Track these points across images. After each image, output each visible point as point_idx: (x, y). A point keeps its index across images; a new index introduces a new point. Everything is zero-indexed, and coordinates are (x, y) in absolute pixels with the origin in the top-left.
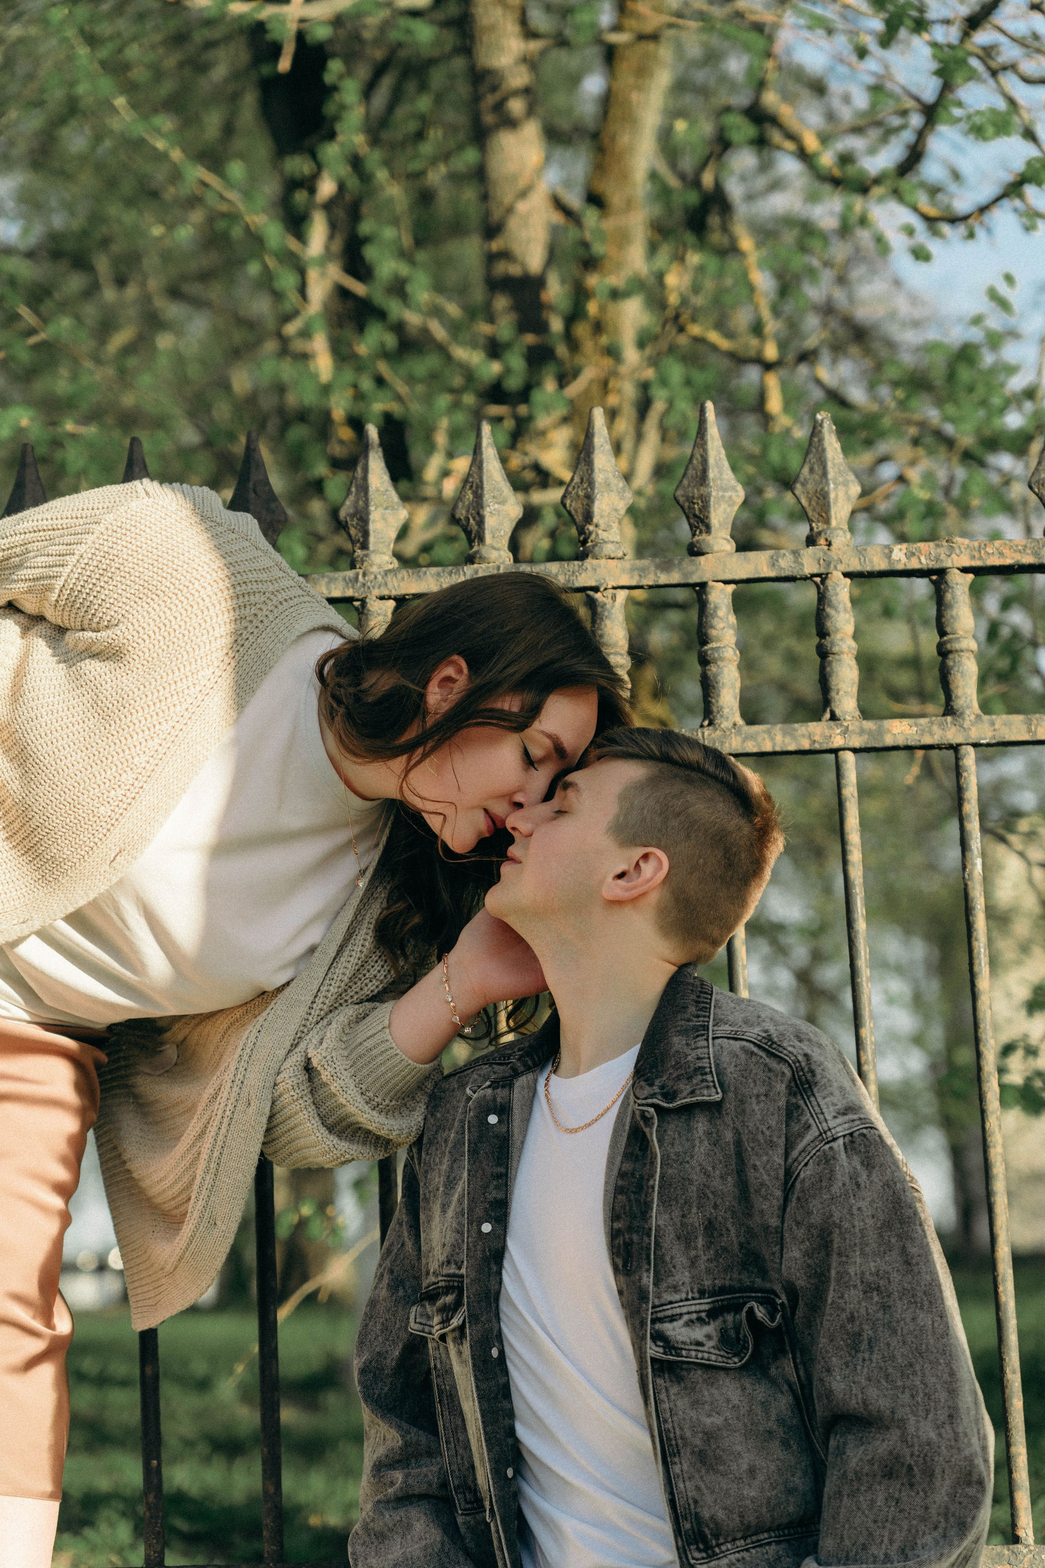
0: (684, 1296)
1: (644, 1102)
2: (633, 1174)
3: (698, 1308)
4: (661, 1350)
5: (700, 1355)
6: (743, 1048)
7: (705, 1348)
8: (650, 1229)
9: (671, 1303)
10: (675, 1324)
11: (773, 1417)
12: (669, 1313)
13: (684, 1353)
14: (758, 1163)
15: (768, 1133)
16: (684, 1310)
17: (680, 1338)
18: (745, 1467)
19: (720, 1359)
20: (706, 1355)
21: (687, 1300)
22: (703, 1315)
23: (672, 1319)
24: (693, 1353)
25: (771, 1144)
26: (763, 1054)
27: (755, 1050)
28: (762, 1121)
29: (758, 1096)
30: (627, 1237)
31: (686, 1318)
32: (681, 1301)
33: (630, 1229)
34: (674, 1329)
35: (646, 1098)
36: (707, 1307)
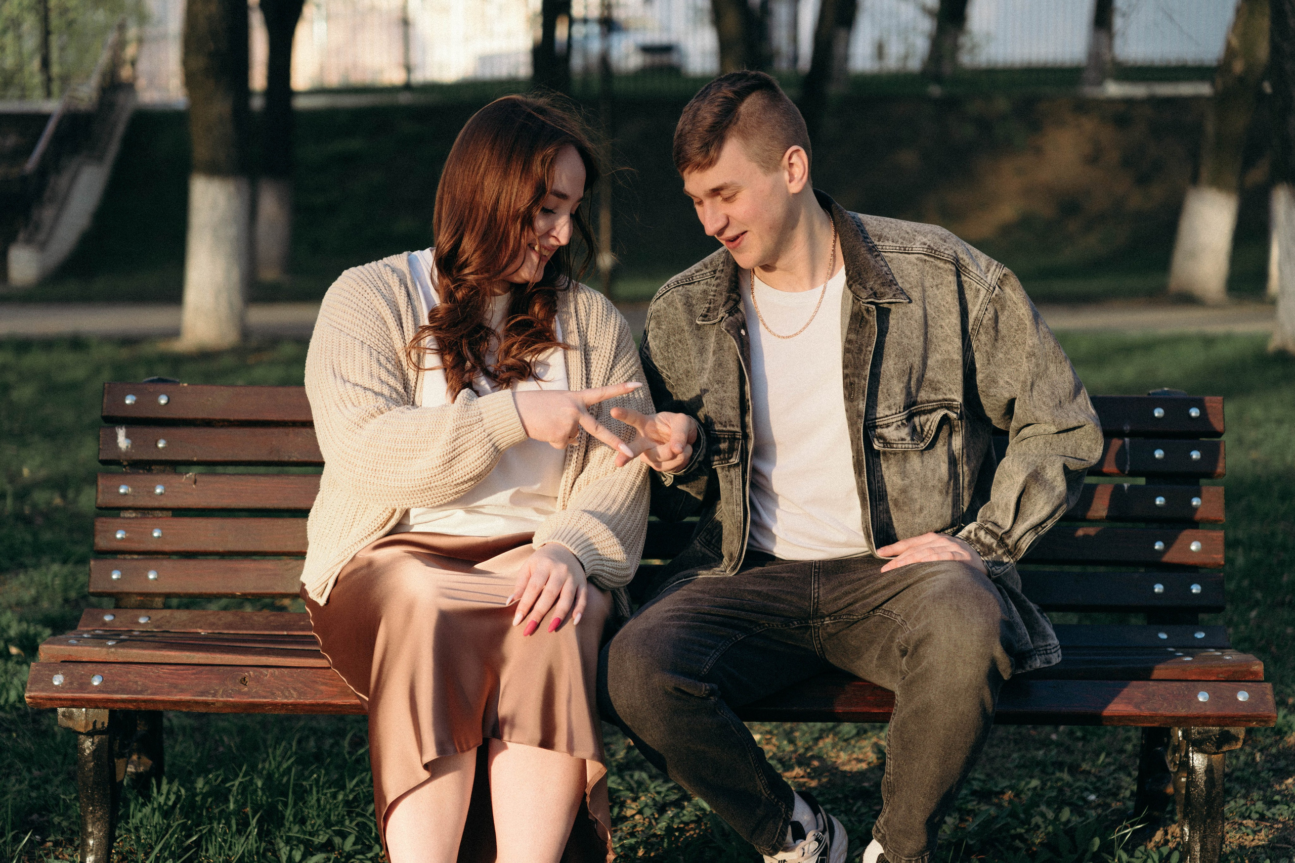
0: (894, 412)
1: (867, 301)
2: (856, 342)
3: (899, 419)
4: (882, 445)
5: (903, 446)
6: (918, 259)
7: (906, 442)
8: (866, 376)
9: (887, 416)
10: (890, 429)
11: (937, 478)
12: (886, 422)
13: (895, 446)
14: (943, 324)
15: (947, 306)
16: (894, 420)
17: (892, 438)
18: (918, 507)
19: (914, 446)
20: (907, 446)
21: (896, 414)
22: (904, 421)
23: (888, 426)
24: (900, 446)
25: (950, 312)
26: (932, 260)
27: (926, 258)
28: (942, 299)
29: (937, 286)
30: (852, 379)
31: (895, 425)
32: (893, 415)
33: (853, 375)
34: (889, 432)
35: (866, 298)
36: (904, 417)
